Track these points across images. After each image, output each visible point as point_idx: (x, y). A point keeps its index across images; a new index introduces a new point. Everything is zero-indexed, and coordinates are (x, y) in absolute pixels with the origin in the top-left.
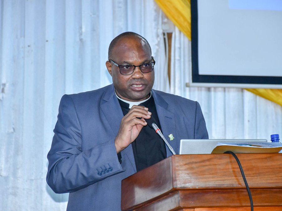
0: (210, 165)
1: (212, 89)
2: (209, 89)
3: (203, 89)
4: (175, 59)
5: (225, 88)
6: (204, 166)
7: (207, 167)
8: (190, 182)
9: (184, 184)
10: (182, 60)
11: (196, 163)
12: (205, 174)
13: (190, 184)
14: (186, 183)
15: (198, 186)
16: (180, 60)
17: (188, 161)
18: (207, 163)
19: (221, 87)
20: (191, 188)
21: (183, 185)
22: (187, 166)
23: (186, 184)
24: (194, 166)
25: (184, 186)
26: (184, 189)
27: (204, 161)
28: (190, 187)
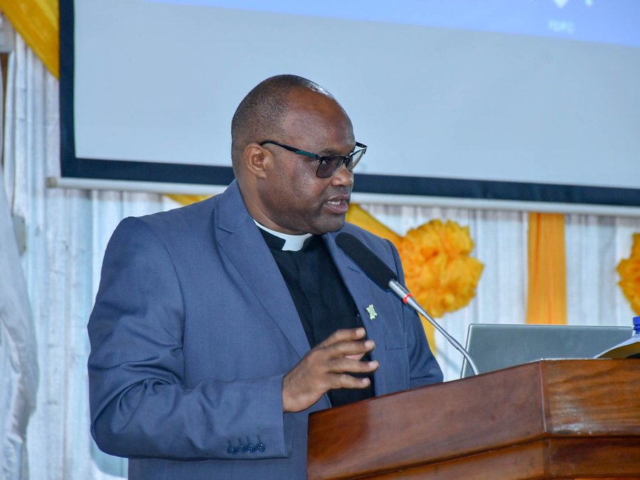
0: (613, 383)
1: (95, 194)
2: (87, 193)
3: (75, 192)
4: (14, 118)
5: (121, 192)
6: (602, 385)
7: (606, 389)
8: (577, 421)
9: (565, 425)
10: (30, 120)
11: (586, 377)
12: (603, 404)
13: (577, 424)
14: (570, 423)
15: (593, 430)
16: (24, 120)
17: (571, 374)
18: (608, 379)
19: (114, 190)
20: (579, 433)
21: (563, 428)
22: (570, 386)
23: (570, 426)
24: (583, 384)
25: (566, 428)
26: (565, 435)
27: (600, 374)
28: (577, 432)
